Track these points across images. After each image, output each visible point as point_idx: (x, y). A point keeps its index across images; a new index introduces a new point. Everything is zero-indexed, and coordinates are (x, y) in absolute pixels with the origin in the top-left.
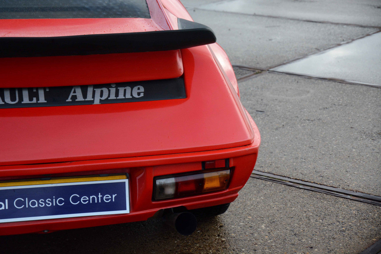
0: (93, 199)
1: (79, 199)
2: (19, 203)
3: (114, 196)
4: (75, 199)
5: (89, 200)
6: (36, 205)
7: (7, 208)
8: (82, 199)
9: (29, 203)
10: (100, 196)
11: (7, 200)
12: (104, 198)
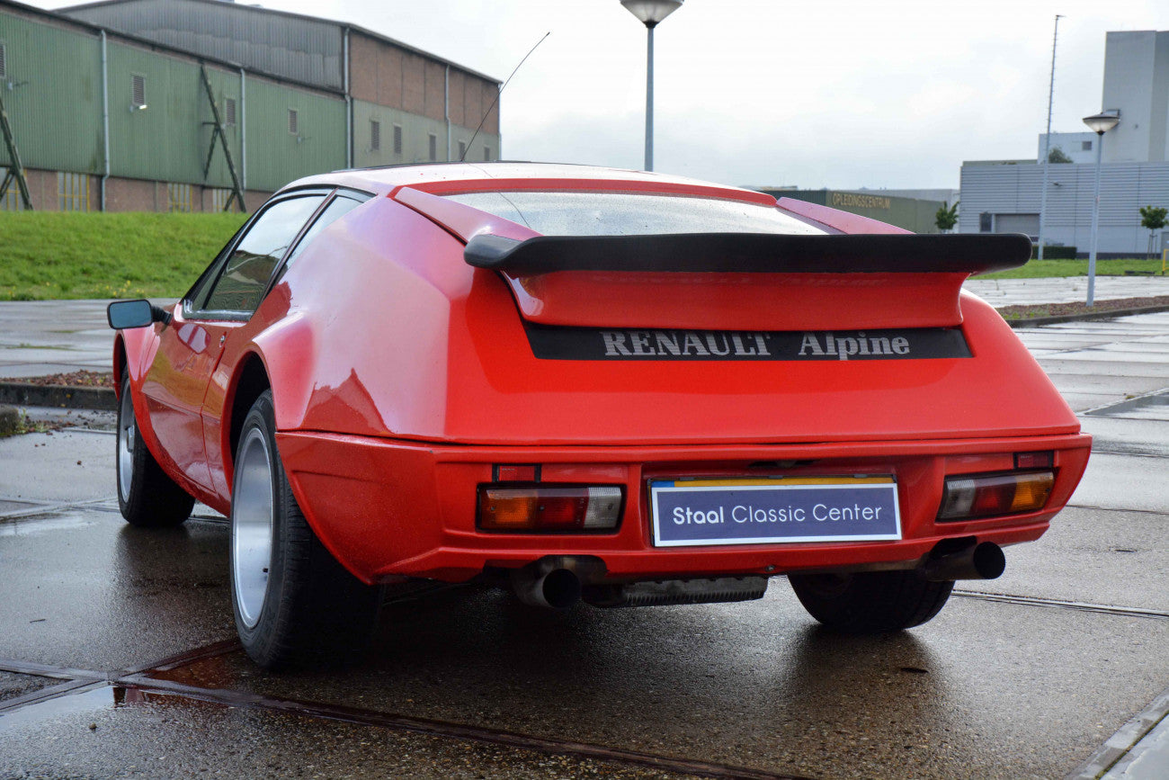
0: (847, 512)
1: (827, 512)
2: (740, 514)
3: (877, 510)
4: (821, 512)
5: (841, 515)
6: (765, 519)
7: (722, 521)
8: (831, 513)
9: (753, 516)
10: (857, 509)
11: (721, 508)
12: (864, 512)
